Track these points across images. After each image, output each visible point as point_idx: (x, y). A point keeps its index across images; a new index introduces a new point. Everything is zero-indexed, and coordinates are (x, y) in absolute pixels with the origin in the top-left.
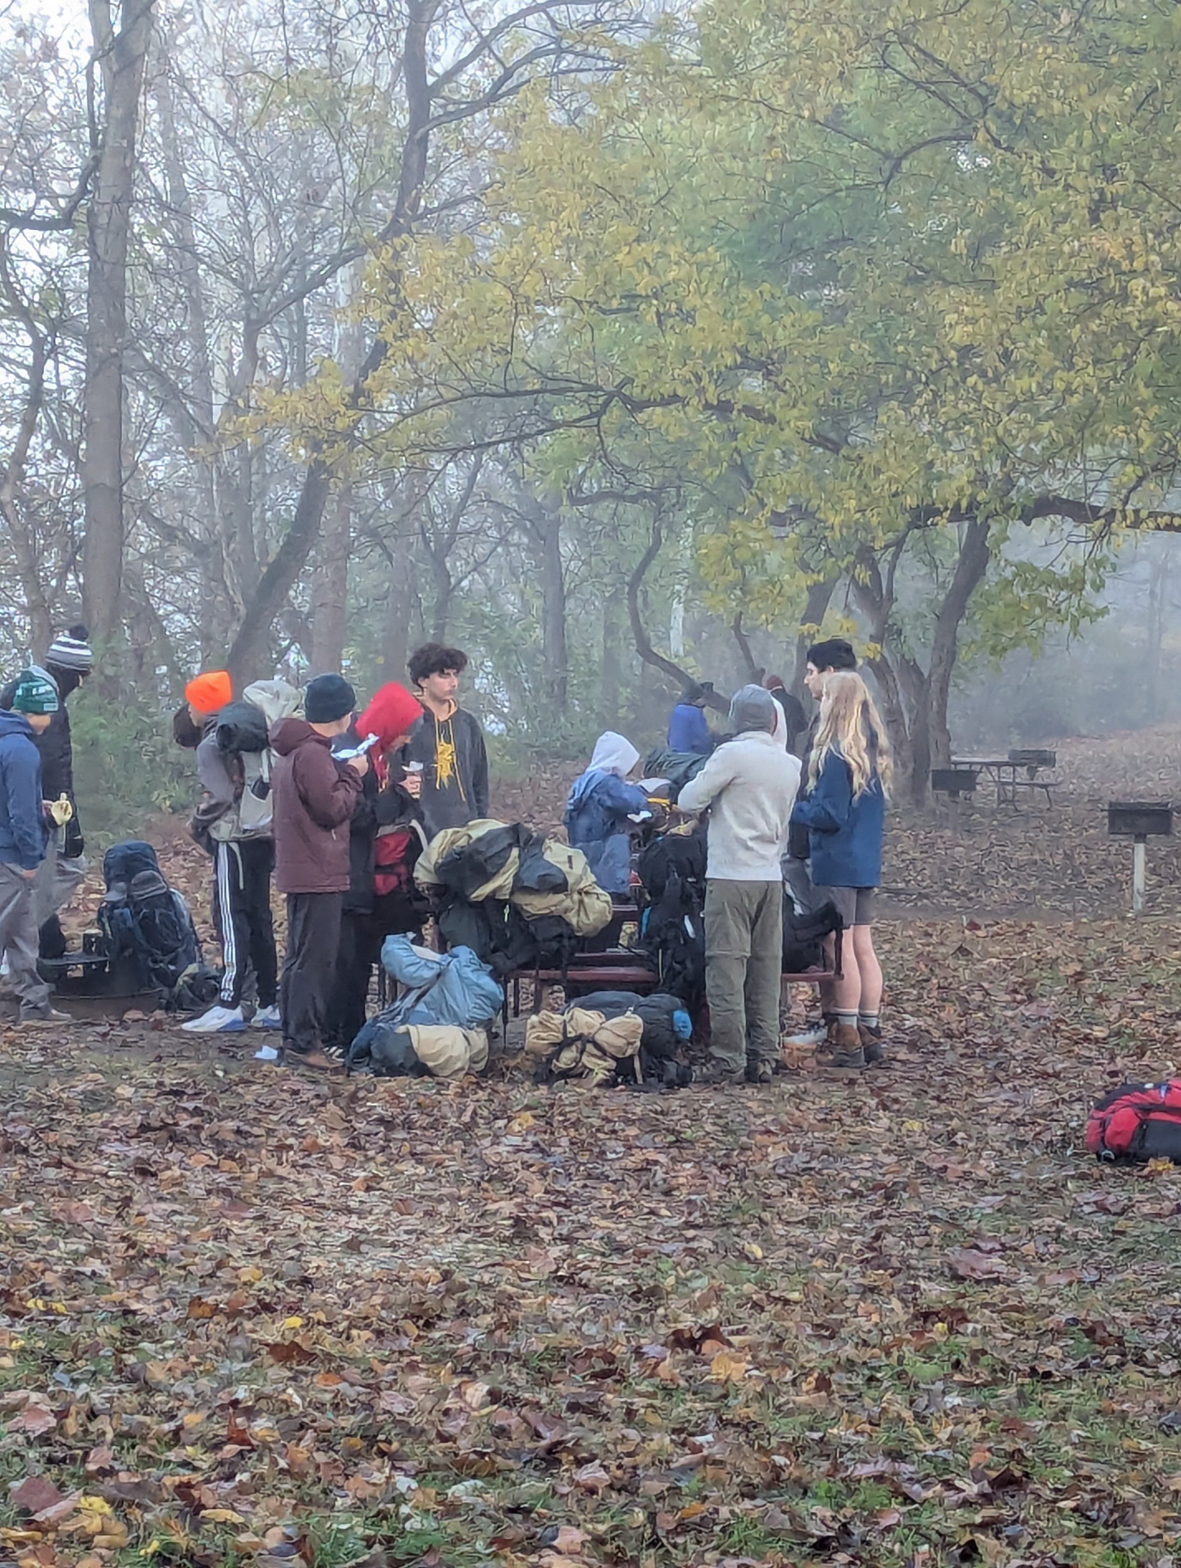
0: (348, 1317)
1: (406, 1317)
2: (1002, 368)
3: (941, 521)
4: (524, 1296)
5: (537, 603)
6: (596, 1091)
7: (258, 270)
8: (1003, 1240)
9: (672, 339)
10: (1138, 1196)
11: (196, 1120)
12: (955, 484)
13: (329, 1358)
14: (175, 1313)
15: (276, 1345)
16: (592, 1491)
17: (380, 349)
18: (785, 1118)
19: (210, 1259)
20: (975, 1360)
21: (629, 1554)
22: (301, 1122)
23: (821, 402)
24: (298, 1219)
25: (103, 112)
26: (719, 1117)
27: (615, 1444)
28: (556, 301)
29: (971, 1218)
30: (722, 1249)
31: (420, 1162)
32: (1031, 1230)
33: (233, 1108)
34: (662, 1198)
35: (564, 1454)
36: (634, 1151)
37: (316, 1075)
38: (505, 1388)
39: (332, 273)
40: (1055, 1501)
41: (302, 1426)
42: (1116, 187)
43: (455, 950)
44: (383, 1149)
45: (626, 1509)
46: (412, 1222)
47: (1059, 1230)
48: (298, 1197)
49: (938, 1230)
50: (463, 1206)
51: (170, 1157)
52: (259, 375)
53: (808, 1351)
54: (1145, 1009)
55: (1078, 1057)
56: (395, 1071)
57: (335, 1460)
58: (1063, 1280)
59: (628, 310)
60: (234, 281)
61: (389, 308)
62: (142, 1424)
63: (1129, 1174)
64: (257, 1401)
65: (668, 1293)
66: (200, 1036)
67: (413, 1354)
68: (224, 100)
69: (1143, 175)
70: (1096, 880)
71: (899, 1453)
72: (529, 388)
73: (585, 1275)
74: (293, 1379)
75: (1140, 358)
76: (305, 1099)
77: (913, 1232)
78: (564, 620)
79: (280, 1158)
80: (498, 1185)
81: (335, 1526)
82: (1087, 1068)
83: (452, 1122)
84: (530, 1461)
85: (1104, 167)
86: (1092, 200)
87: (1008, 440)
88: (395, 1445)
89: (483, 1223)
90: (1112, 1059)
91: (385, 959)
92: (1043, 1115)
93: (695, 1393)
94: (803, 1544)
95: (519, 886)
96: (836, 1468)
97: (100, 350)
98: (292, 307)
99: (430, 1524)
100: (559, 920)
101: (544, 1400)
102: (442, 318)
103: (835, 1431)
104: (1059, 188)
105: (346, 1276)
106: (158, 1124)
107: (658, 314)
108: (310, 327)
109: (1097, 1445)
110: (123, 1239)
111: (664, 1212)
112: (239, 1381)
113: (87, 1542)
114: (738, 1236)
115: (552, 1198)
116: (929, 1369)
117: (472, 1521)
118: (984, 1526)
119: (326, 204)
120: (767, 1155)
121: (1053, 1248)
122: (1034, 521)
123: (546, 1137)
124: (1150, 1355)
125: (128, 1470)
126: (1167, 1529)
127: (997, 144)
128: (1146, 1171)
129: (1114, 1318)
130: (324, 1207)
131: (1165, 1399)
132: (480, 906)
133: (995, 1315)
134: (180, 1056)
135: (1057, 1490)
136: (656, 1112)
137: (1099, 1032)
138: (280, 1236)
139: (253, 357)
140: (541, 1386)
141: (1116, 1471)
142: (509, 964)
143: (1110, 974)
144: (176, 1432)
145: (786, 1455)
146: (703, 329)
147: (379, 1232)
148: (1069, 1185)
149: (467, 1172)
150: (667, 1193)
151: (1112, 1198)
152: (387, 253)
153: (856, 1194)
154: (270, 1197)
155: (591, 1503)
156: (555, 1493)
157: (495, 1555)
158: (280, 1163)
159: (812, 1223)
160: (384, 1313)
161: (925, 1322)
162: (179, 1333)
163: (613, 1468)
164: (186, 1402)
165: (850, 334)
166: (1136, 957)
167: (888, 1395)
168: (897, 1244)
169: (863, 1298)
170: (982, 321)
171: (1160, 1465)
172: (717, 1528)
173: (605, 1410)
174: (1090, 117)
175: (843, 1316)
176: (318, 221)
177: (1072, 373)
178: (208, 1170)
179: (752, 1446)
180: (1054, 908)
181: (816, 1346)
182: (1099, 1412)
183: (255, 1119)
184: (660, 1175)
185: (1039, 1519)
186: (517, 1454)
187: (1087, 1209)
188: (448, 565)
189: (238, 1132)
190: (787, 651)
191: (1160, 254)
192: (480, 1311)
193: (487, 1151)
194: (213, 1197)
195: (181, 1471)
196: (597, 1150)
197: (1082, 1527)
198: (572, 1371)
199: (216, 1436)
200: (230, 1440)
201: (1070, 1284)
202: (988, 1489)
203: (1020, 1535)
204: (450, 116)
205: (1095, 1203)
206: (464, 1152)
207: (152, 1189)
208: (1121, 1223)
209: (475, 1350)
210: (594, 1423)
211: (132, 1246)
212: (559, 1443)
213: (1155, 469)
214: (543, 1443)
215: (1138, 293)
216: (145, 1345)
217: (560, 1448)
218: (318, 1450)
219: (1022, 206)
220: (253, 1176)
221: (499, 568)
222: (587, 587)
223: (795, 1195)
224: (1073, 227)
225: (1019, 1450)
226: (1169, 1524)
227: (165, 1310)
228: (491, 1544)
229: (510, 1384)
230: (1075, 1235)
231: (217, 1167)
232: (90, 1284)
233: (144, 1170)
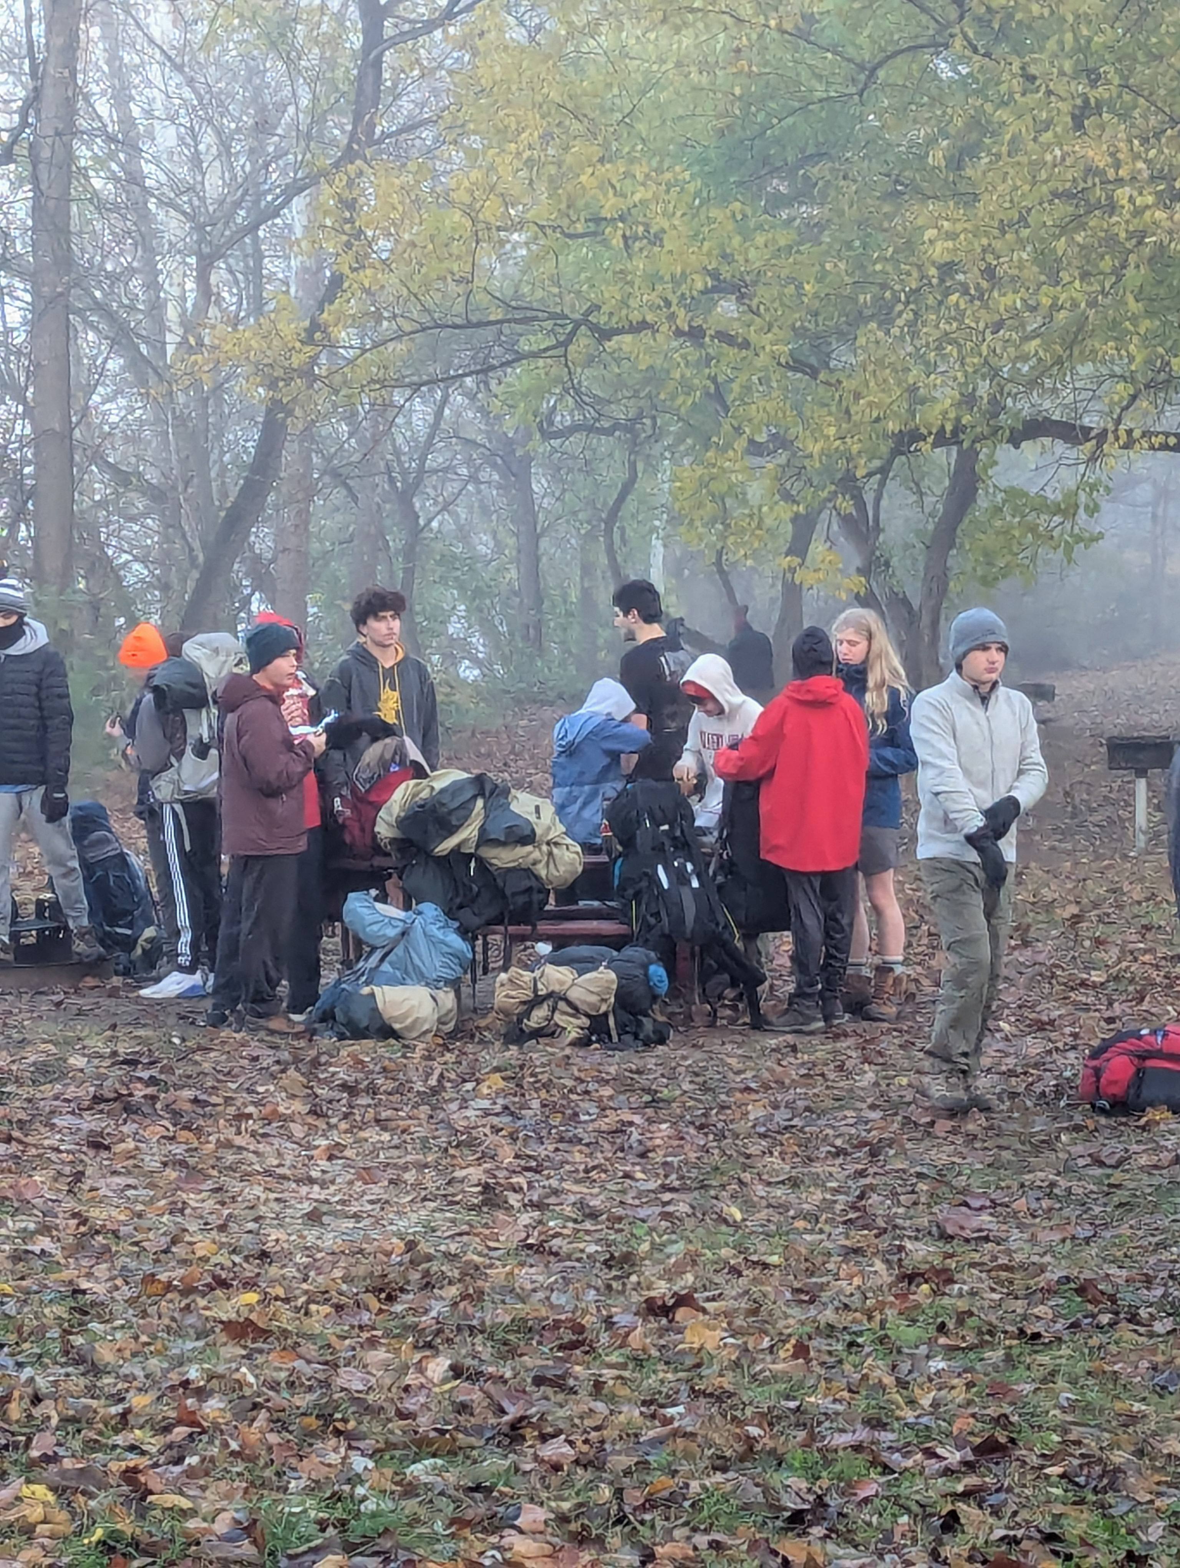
0: (306, 1292)
1: (367, 1291)
2: (985, 284)
3: (925, 447)
4: (491, 1266)
5: (511, 541)
6: (568, 1051)
7: (209, 201)
8: (993, 1197)
9: (640, 264)
10: (1134, 1148)
11: (150, 1091)
12: (938, 408)
13: (285, 1333)
14: (126, 1292)
15: (230, 1322)
16: (557, 1467)
17: (337, 281)
18: (766, 1075)
19: (164, 1234)
20: (960, 1322)
21: (594, 1532)
22: (261, 1089)
23: (798, 324)
24: (258, 1191)
25: (43, 41)
26: (697, 1075)
27: (581, 1418)
28: (519, 225)
29: (960, 1174)
30: (699, 1213)
31: (385, 1129)
32: (1022, 1186)
33: (189, 1077)
34: (638, 1160)
35: (529, 1430)
36: (608, 1112)
37: (277, 1040)
38: (469, 1362)
39: (287, 203)
40: (1042, 1467)
41: (256, 1406)
42: (1100, 92)
43: (422, 907)
44: (346, 1116)
45: (591, 1485)
46: (376, 1191)
47: (1053, 1185)
48: (257, 1167)
49: (925, 1188)
50: (429, 1173)
51: (125, 1129)
52: (213, 311)
53: (786, 1316)
54: (1146, 951)
55: (1075, 1003)
56: (358, 1033)
57: (288, 1441)
58: (1057, 1237)
59: (594, 234)
60: (184, 213)
61: (345, 238)
62: (87, 1407)
63: (1125, 1124)
64: (208, 1381)
65: (643, 1259)
66: (159, 1002)
67: (375, 1329)
68: (170, 25)
69: (1128, 79)
70: (1096, 818)
71: (879, 1421)
72: (492, 318)
73: (556, 1243)
74: (248, 1357)
75: (1130, 272)
76: (265, 1065)
77: (899, 1190)
78: (538, 559)
79: (239, 1128)
80: (466, 1151)
81: (287, 1510)
82: (1084, 1015)
83: (419, 1086)
84: (493, 1438)
85: (1089, 72)
86: (1075, 106)
87: (993, 361)
88: (352, 1424)
89: (451, 1190)
90: (1110, 1004)
91: (346, 920)
92: (1036, 1066)
93: (667, 1363)
94: (777, 1518)
95: (484, 839)
96: (812, 1437)
97: (46, 289)
98: (247, 240)
99: (387, 1505)
100: (528, 872)
101: (508, 1374)
102: (400, 248)
103: (812, 1399)
104: (1040, 94)
105: (307, 1248)
106: (113, 1095)
107: (624, 236)
108: (266, 260)
109: (1088, 1408)
110: (75, 1215)
111: (639, 1175)
112: (190, 1361)
113: (28, 1531)
114: (716, 1198)
115: (523, 1163)
116: (912, 1333)
117: (431, 1501)
118: (966, 1495)
119: (279, 131)
120: (748, 1113)
121: (1045, 1203)
122: (1024, 445)
123: (517, 1099)
124: (1143, 1313)
125: (73, 1456)
126: (1160, 1494)
127: (975, 50)
128: (1143, 1121)
129: (1108, 1275)
130: (284, 1177)
131: (1160, 1359)
132: (445, 862)
133: (984, 1275)
134: (136, 1023)
135: (1043, 1456)
136: (631, 1071)
137: (1097, 977)
138: (237, 1209)
139: (206, 292)
140: (504, 1359)
141: (1106, 1435)
142: (477, 921)
143: (1108, 915)
144: (124, 1415)
145: (760, 1426)
146: (670, 252)
147: (342, 1202)
148: (1063, 1138)
149: (434, 1138)
150: (643, 1155)
151: (1106, 1151)
152: (340, 180)
153: (839, 1152)
154: (230, 1168)
155: (554, 1480)
156: (517, 1470)
157: (453, 1536)
158: (239, 1133)
159: (794, 1183)
160: (344, 1287)
161: (910, 1284)
162: (131, 1311)
163: (579, 1443)
164: (135, 1383)
165: (827, 253)
166: (1136, 898)
167: (869, 1361)
168: (882, 1203)
169: (846, 1261)
170: (962, 236)
171: (1153, 1428)
172: (686, 1504)
173: (571, 1382)
174: (1070, 18)
175: (824, 1280)
176: (271, 149)
177: (1059, 288)
178: (163, 1141)
179: (725, 1417)
180: (1053, 848)
181: (795, 1311)
182: (1089, 1373)
183: (213, 1088)
184: (635, 1136)
185: (1024, 1486)
186: (478, 1431)
187: (1081, 1162)
188: (417, 505)
189: (196, 1101)
190: (773, 586)
191: (1145, 161)
192: (446, 1282)
193: (455, 1116)
194: (168, 1170)
195: (130, 1456)
196: (570, 1111)
197: (1070, 1494)
198: (540, 1343)
199: (164, 1418)
200: (179, 1422)
201: (1063, 1241)
202: (971, 1457)
203: (1005, 1502)
204: (403, 37)
205: (1090, 1155)
206: (431, 1117)
207: (105, 1163)
208: (1117, 1176)
209: (438, 1323)
210: (561, 1397)
211: (84, 1222)
212: (522, 1418)
213: (1147, 386)
214: (506, 1418)
215: (1124, 202)
216: (95, 1326)
217: (524, 1423)
218: (272, 1430)
219: (1002, 114)
220: (211, 1146)
221: (470, 508)
222: (562, 527)
223: (776, 1154)
224: (1056, 135)
225: (1005, 1416)
226: (1163, 1489)
227: (117, 1288)
228: (451, 1524)
229: (474, 1357)
230: (1069, 1190)
231: (173, 1138)
232: (39, 1264)
233: (97, 1144)
